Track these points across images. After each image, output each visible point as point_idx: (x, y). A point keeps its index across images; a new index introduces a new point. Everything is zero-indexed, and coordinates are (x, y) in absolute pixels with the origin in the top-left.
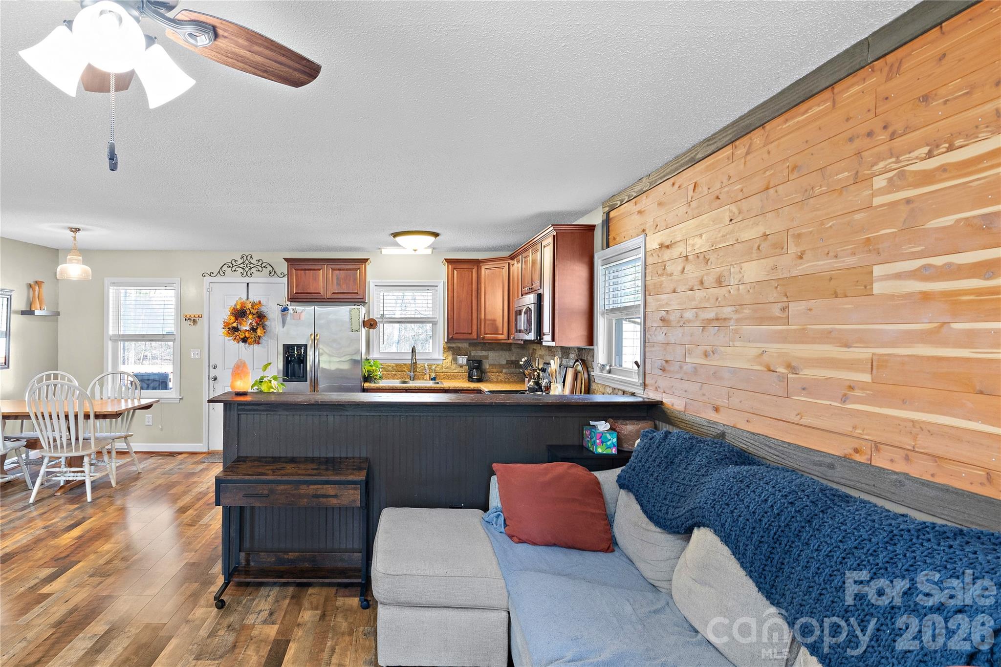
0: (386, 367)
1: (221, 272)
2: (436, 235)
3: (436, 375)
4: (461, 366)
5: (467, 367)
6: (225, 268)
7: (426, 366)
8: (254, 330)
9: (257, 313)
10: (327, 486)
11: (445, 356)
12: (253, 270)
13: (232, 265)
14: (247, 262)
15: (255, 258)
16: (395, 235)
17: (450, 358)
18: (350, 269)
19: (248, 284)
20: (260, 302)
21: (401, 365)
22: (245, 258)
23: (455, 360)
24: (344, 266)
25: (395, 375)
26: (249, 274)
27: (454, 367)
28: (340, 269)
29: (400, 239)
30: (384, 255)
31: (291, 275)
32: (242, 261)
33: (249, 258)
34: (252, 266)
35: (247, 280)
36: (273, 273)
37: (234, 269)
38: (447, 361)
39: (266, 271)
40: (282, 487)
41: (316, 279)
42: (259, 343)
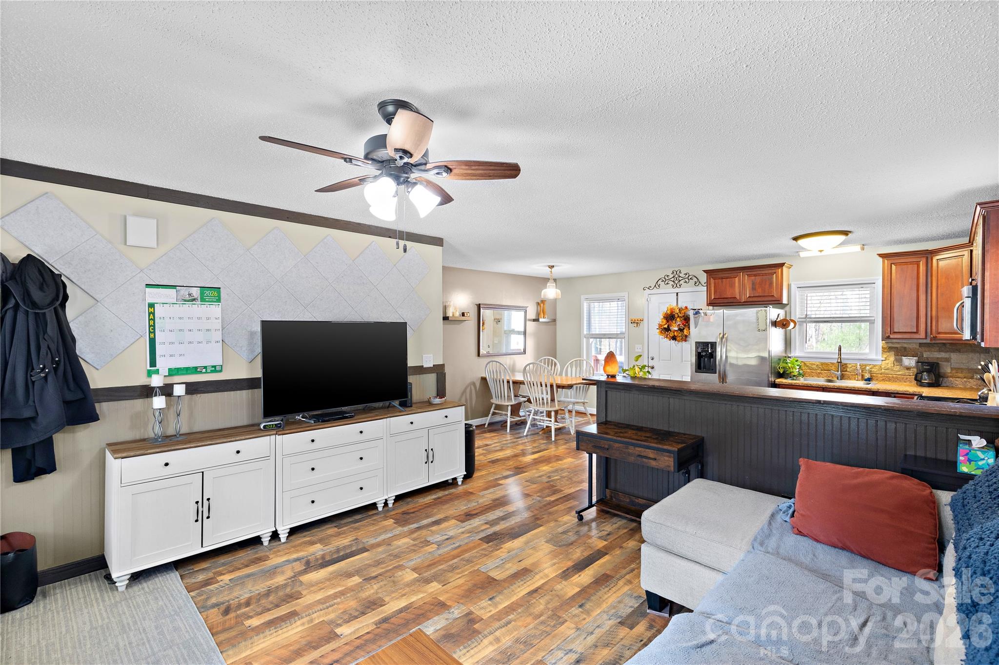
0: (810, 365)
1: (657, 285)
2: (846, 233)
3: (871, 376)
4: (908, 368)
5: (915, 370)
6: (660, 282)
7: (858, 366)
8: (681, 330)
9: (683, 316)
10: (648, 450)
11: (885, 356)
12: (682, 282)
13: (665, 280)
14: (677, 276)
15: (683, 272)
16: (796, 239)
17: (892, 359)
18: (766, 274)
19: (677, 293)
20: (686, 308)
21: (827, 364)
22: (675, 273)
23: (899, 361)
24: (760, 272)
25: (819, 373)
26: (678, 285)
27: (897, 368)
28: (755, 275)
29: (801, 242)
30: (803, 258)
31: (710, 284)
32: (672, 276)
33: (678, 273)
34: (680, 279)
35: (677, 290)
36: (698, 283)
37: (666, 282)
38: (887, 362)
39: (692, 282)
40: (617, 445)
41: (732, 286)
42: (686, 341)
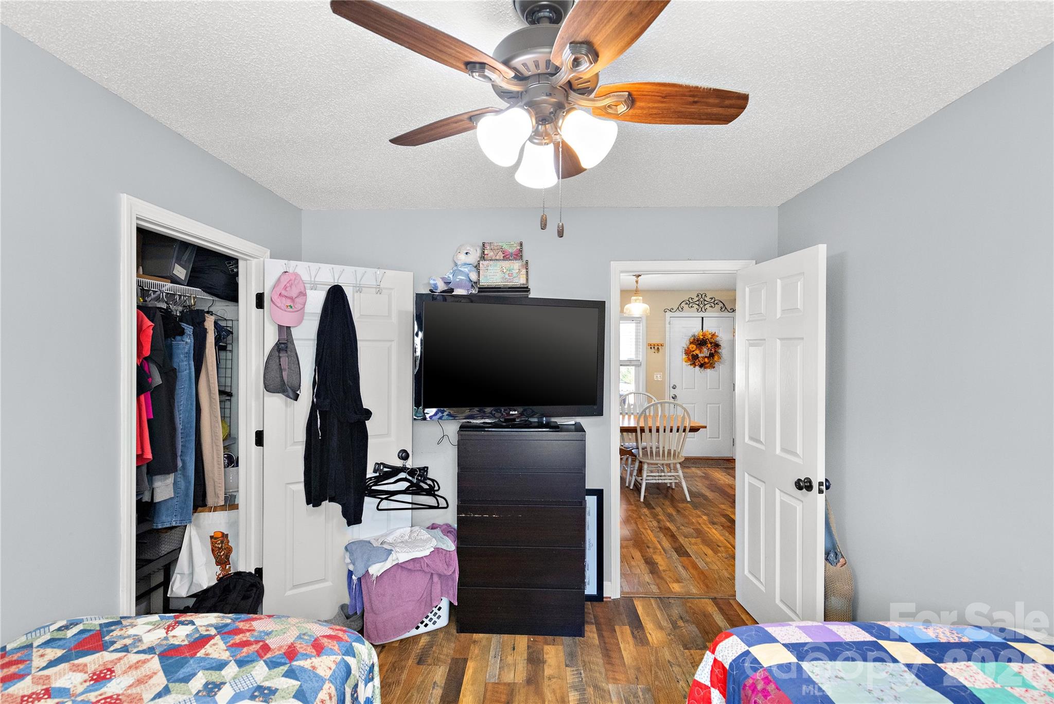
1: (680, 308)
6: (683, 305)
9: (713, 342)
12: (707, 306)
13: (689, 303)
14: (702, 300)
15: (709, 296)
19: (703, 318)
20: (715, 333)
22: (700, 296)
26: (703, 309)
32: (697, 299)
33: (703, 296)
34: (706, 303)
35: (702, 314)
36: (724, 308)
39: (718, 307)
42: (713, 367)
